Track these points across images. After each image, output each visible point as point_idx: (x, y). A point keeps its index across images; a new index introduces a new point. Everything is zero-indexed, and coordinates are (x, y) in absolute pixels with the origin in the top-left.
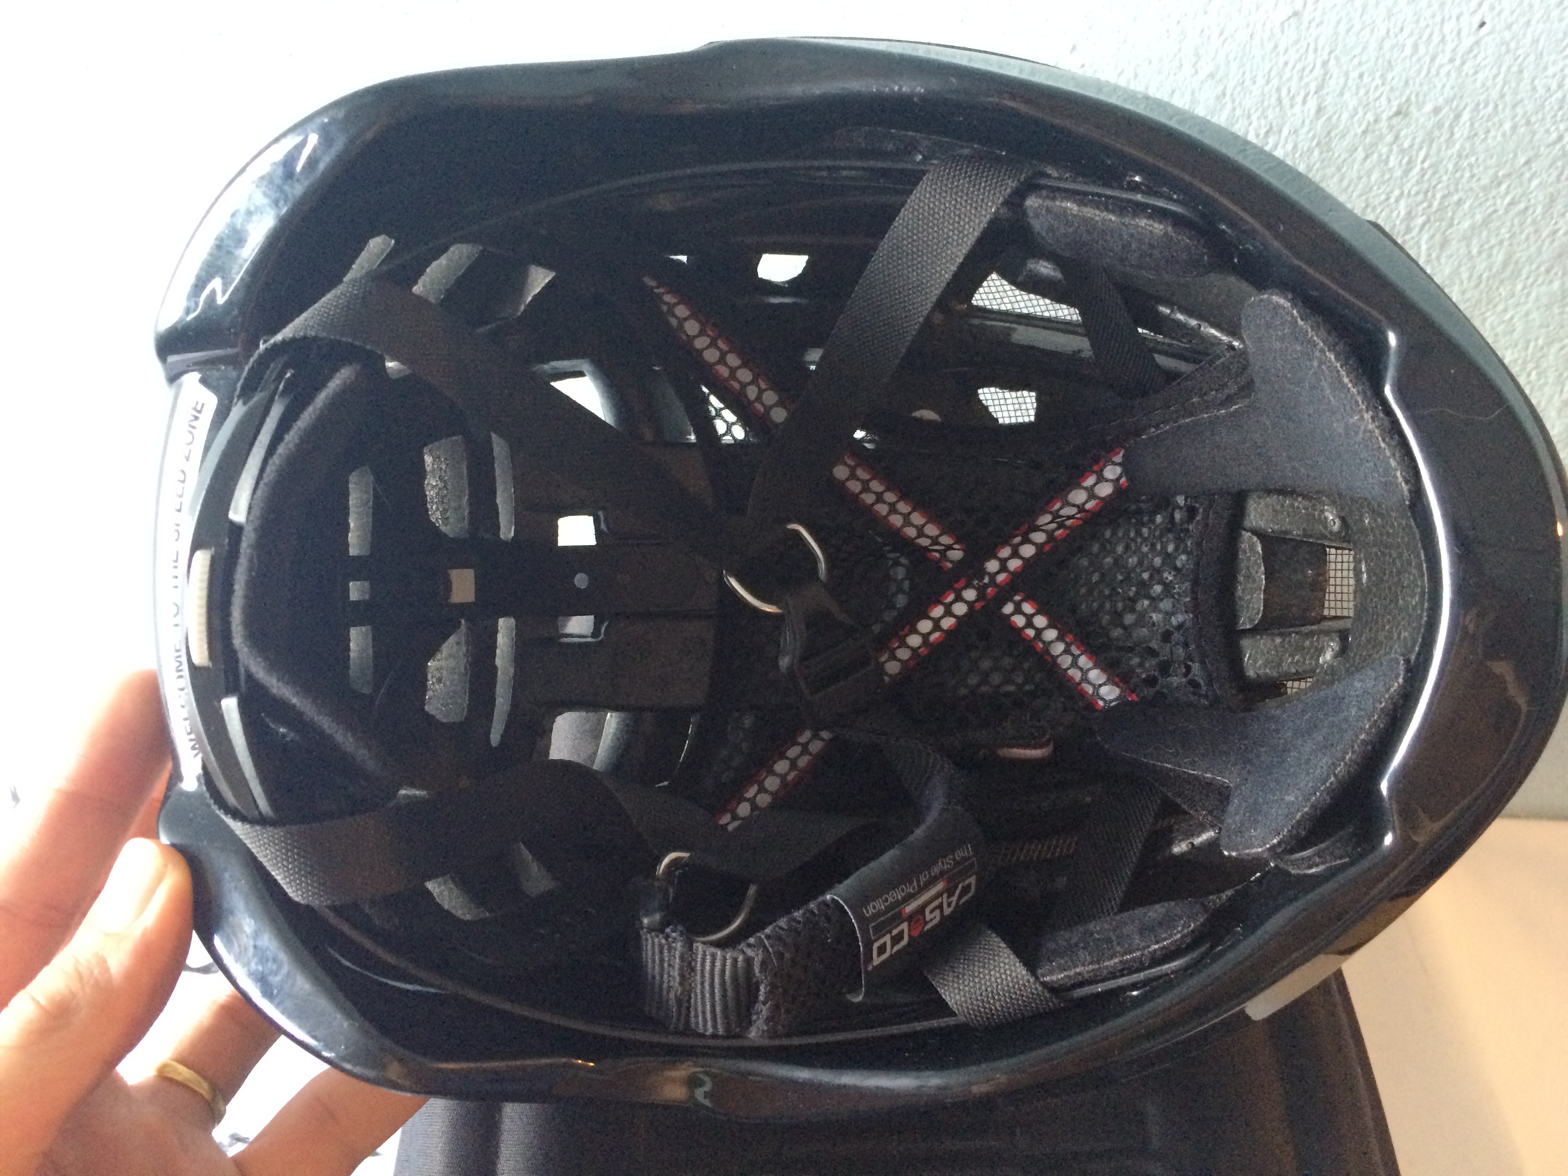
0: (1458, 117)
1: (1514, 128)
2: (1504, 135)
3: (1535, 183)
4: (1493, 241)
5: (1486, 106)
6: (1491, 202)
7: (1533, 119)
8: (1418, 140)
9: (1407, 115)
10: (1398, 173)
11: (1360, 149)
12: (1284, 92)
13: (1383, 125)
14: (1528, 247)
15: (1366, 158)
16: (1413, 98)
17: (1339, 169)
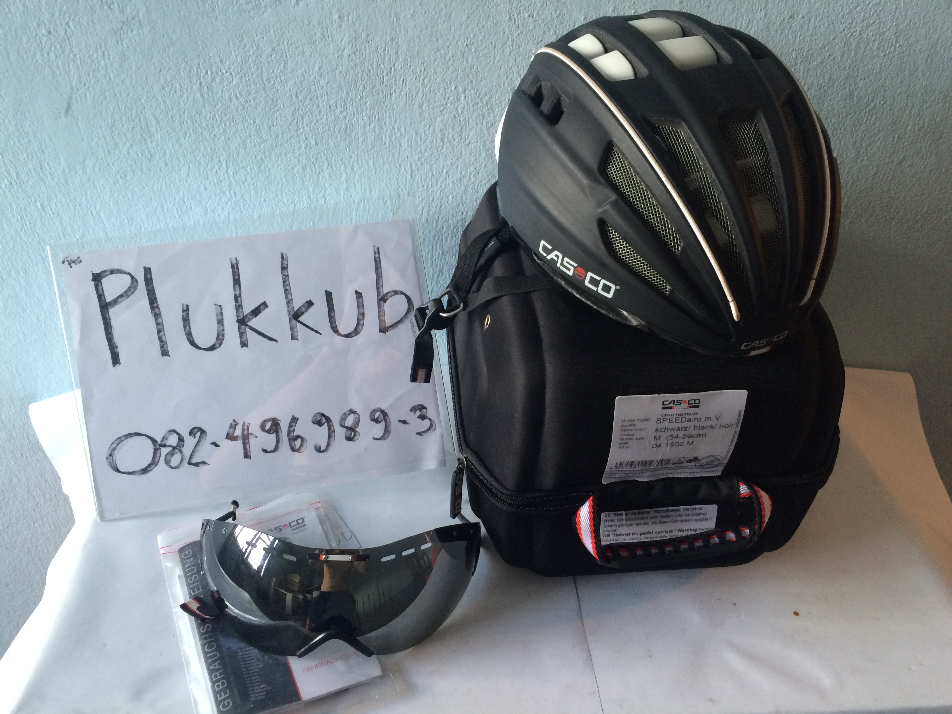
0: (810, 20)
1: (829, 25)
2: (825, 27)
3: (837, 47)
4: (825, 71)
5: (819, 16)
6: (823, 55)
7: (834, 22)
8: (798, 28)
9: (794, 18)
10: (792, 41)
11: (779, 31)
12: (754, 7)
13: (786, 21)
14: (837, 73)
15: (781, 34)
16: (795, 12)
17: (772, 38)
